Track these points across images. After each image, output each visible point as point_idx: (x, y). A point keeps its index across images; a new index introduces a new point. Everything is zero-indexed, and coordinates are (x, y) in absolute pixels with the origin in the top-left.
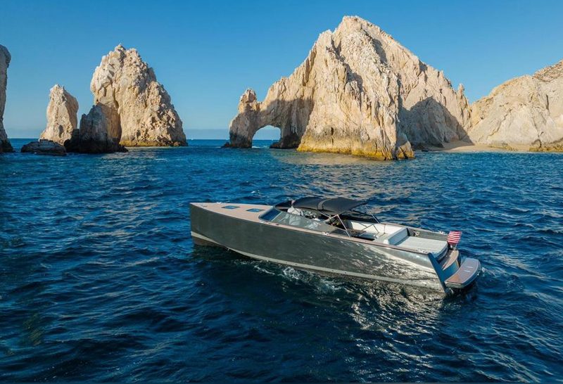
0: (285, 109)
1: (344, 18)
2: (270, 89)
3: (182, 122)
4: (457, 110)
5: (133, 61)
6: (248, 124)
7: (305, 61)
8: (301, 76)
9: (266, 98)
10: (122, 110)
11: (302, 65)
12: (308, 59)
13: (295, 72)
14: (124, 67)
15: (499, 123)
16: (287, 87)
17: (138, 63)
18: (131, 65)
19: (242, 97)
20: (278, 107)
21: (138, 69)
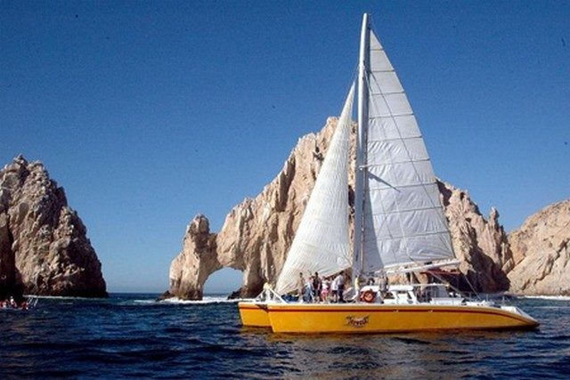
0: (251, 244)
1: (329, 119)
2: (229, 215)
3: (100, 264)
4: (491, 244)
5: (37, 178)
6: (198, 266)
7: (279, 176)
8: (274, 196)
9: (224, 227)
10: (18, 246)
11: (275, 181)
12: (283, 173)
13: (264, 192)
14: (25, 186)
15: (551, 262)
16: (254, 212)
17: (43, 181)
18: (34, 183)
19: (188, 227)
20: (241, 241)
21: (43, 188)
